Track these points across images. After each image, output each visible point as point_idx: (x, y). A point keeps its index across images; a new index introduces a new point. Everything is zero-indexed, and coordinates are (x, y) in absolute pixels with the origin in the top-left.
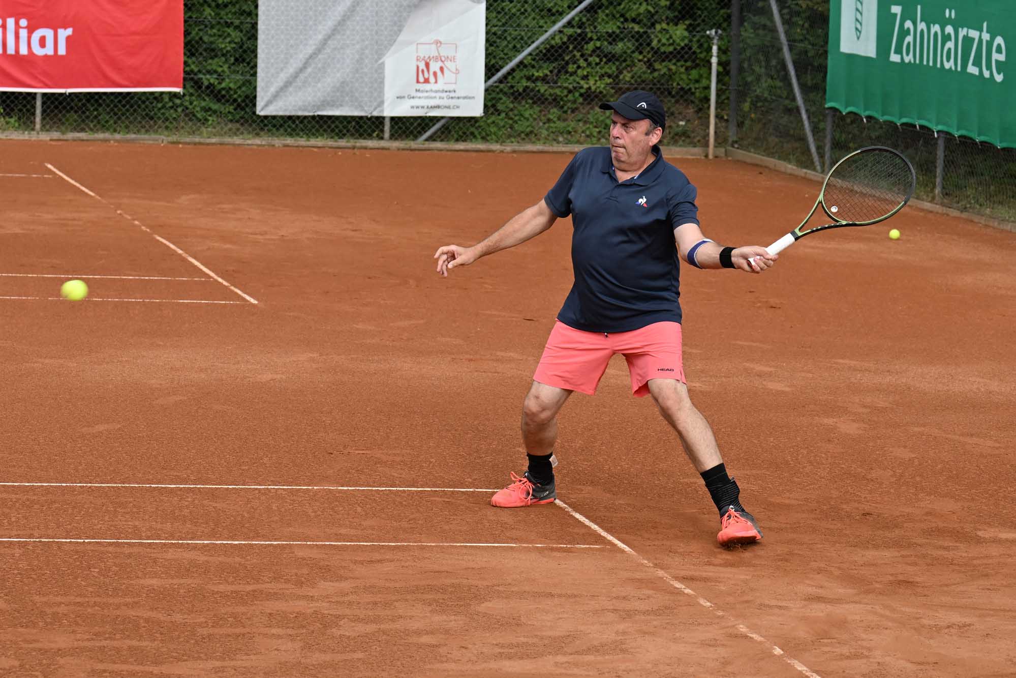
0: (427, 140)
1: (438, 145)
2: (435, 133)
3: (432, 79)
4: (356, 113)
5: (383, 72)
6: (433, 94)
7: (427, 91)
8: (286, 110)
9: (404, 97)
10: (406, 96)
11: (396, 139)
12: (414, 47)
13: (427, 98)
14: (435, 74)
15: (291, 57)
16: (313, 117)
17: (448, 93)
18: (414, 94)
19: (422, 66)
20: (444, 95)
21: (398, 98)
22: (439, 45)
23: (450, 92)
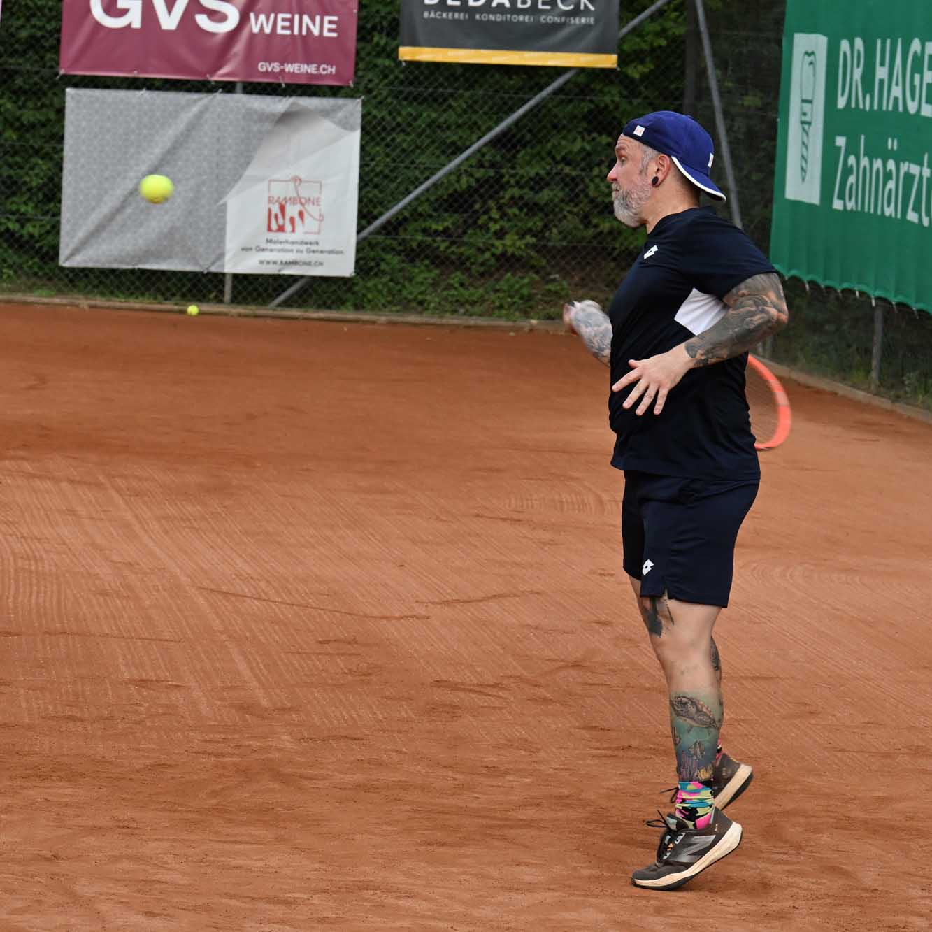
0: (279, 305)
1: (295, 312)
2: (292, 296)
3: (288, 227)
4: (189, 268)
5: (224, 217)
6: (288, 246)
7: (281, 243)
8: (97, 261)
9: (251, 249)
10: (254, 247)
11: (239, 303)
12: (264, 185)
13: (280, 250)
14: (292, 220)
15: (106, 192)
16: (133, 271)
17: (309, 246)
18: (264, 245)
19: (276, 209)
20: (304, 247)
21: (243, 249)
22: (298, 182)
23: (311, 243)
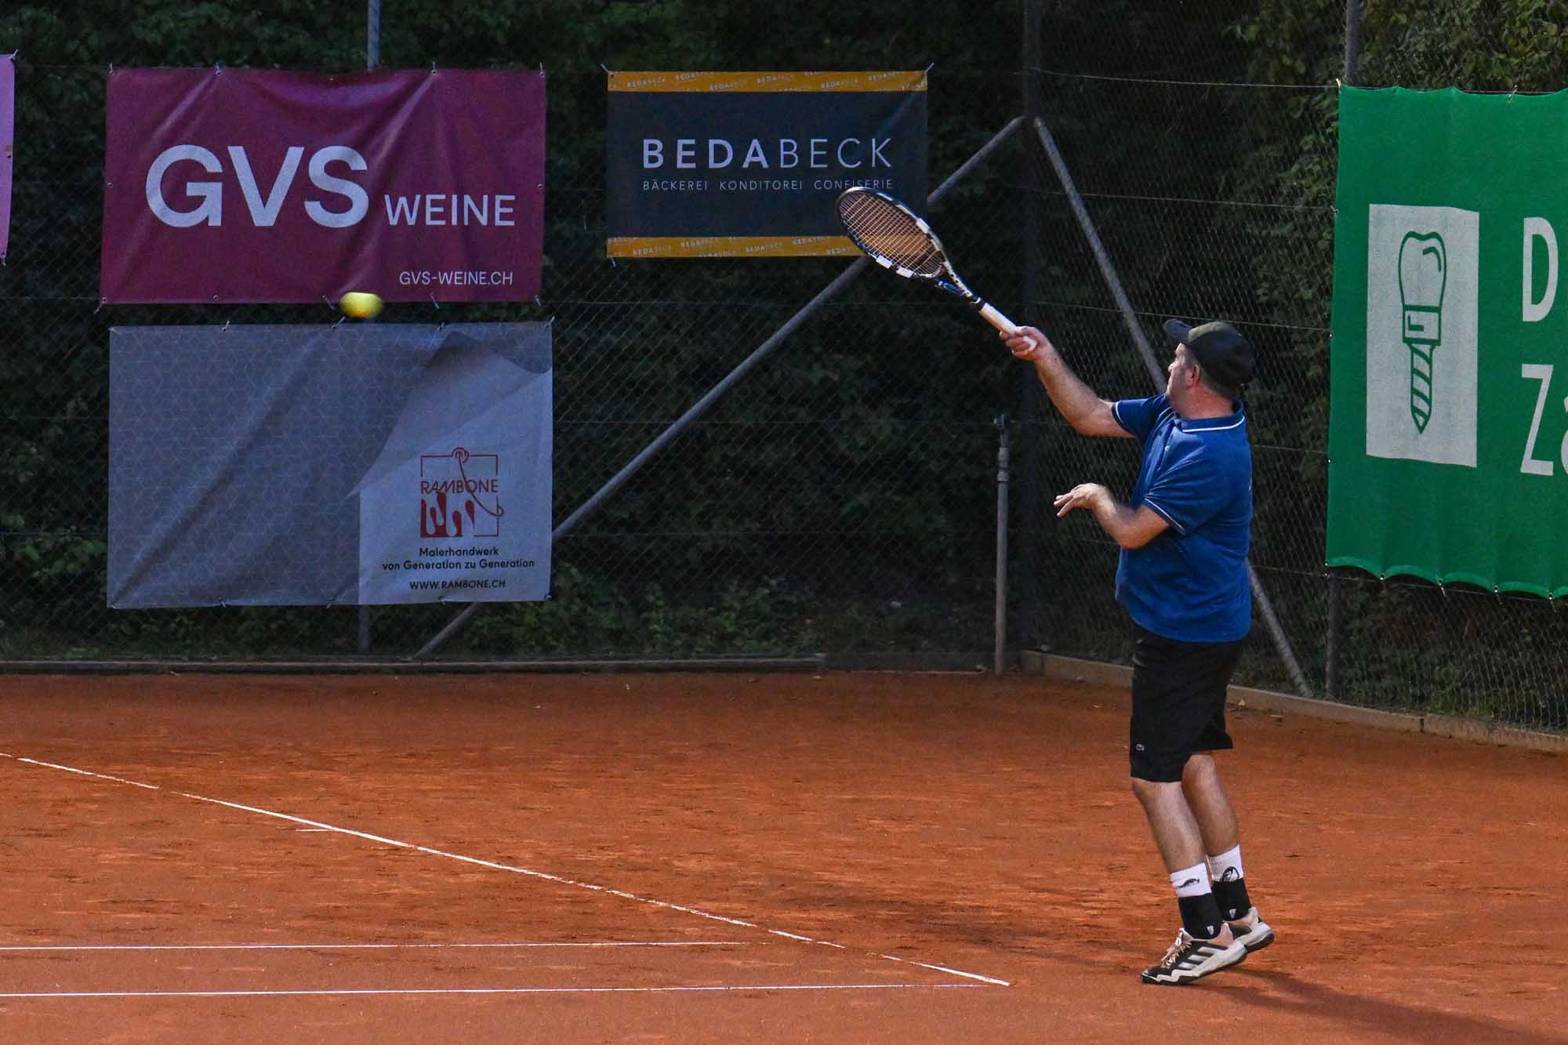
3: (452, 529)
4: (304, 600)
5: (356, 514)
6: (453, 559)
7: (441, 553)
8: (164, 597)
9: (398, 565)
10: (402, 562)
14: (457, 517)
15: (175, 488)
17: (483, 556)
18: (415, 559)
19: (432, 500)
20: (475, 559)
21: (386, 567)
22: (464, 458)
23: (486, 552)
